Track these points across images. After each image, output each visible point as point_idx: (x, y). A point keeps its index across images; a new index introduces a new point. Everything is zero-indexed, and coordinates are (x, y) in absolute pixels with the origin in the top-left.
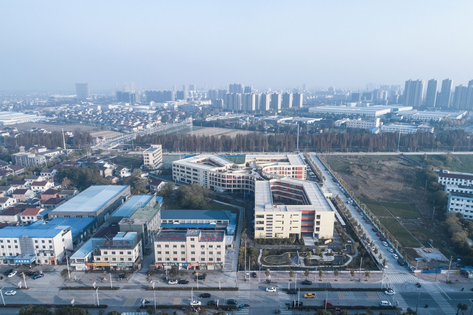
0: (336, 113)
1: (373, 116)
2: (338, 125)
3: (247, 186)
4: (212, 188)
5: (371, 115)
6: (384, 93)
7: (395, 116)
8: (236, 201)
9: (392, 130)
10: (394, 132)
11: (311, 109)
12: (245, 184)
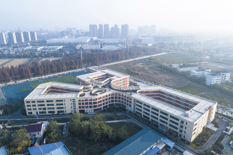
0: (66, 42)
1: (86, 42)
2: (78, 49)
3: (112, 101)
4: (82, 112)
5: (85, 42)
6: (75, 31)
7: (99, 42)
8: (117, 116)
9: (108, 48)
10: (109, 49)
11: (48, 41)
12: (111, 100)
